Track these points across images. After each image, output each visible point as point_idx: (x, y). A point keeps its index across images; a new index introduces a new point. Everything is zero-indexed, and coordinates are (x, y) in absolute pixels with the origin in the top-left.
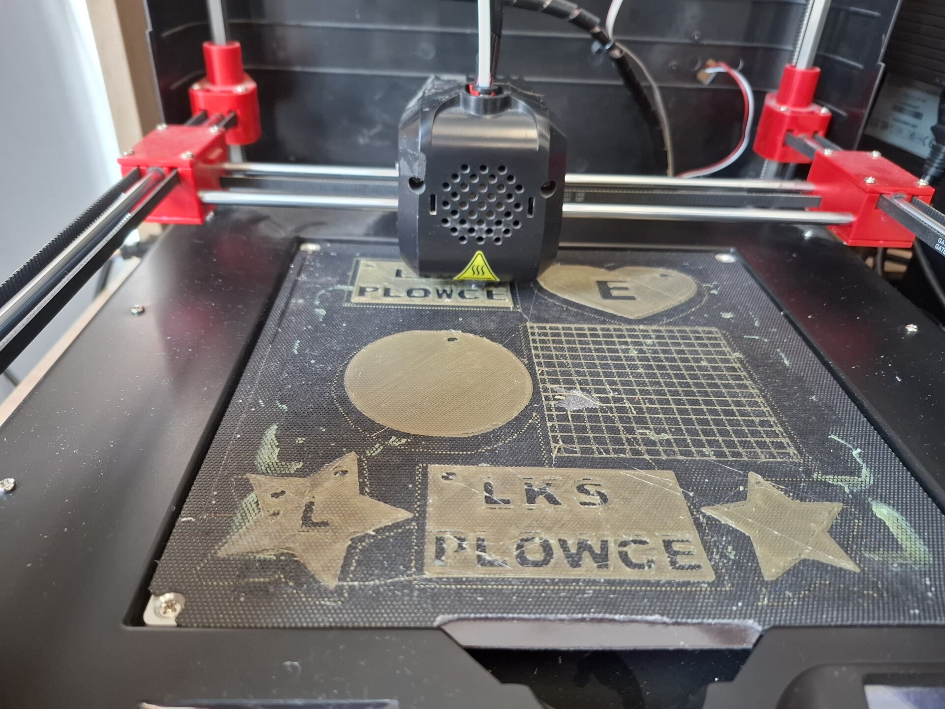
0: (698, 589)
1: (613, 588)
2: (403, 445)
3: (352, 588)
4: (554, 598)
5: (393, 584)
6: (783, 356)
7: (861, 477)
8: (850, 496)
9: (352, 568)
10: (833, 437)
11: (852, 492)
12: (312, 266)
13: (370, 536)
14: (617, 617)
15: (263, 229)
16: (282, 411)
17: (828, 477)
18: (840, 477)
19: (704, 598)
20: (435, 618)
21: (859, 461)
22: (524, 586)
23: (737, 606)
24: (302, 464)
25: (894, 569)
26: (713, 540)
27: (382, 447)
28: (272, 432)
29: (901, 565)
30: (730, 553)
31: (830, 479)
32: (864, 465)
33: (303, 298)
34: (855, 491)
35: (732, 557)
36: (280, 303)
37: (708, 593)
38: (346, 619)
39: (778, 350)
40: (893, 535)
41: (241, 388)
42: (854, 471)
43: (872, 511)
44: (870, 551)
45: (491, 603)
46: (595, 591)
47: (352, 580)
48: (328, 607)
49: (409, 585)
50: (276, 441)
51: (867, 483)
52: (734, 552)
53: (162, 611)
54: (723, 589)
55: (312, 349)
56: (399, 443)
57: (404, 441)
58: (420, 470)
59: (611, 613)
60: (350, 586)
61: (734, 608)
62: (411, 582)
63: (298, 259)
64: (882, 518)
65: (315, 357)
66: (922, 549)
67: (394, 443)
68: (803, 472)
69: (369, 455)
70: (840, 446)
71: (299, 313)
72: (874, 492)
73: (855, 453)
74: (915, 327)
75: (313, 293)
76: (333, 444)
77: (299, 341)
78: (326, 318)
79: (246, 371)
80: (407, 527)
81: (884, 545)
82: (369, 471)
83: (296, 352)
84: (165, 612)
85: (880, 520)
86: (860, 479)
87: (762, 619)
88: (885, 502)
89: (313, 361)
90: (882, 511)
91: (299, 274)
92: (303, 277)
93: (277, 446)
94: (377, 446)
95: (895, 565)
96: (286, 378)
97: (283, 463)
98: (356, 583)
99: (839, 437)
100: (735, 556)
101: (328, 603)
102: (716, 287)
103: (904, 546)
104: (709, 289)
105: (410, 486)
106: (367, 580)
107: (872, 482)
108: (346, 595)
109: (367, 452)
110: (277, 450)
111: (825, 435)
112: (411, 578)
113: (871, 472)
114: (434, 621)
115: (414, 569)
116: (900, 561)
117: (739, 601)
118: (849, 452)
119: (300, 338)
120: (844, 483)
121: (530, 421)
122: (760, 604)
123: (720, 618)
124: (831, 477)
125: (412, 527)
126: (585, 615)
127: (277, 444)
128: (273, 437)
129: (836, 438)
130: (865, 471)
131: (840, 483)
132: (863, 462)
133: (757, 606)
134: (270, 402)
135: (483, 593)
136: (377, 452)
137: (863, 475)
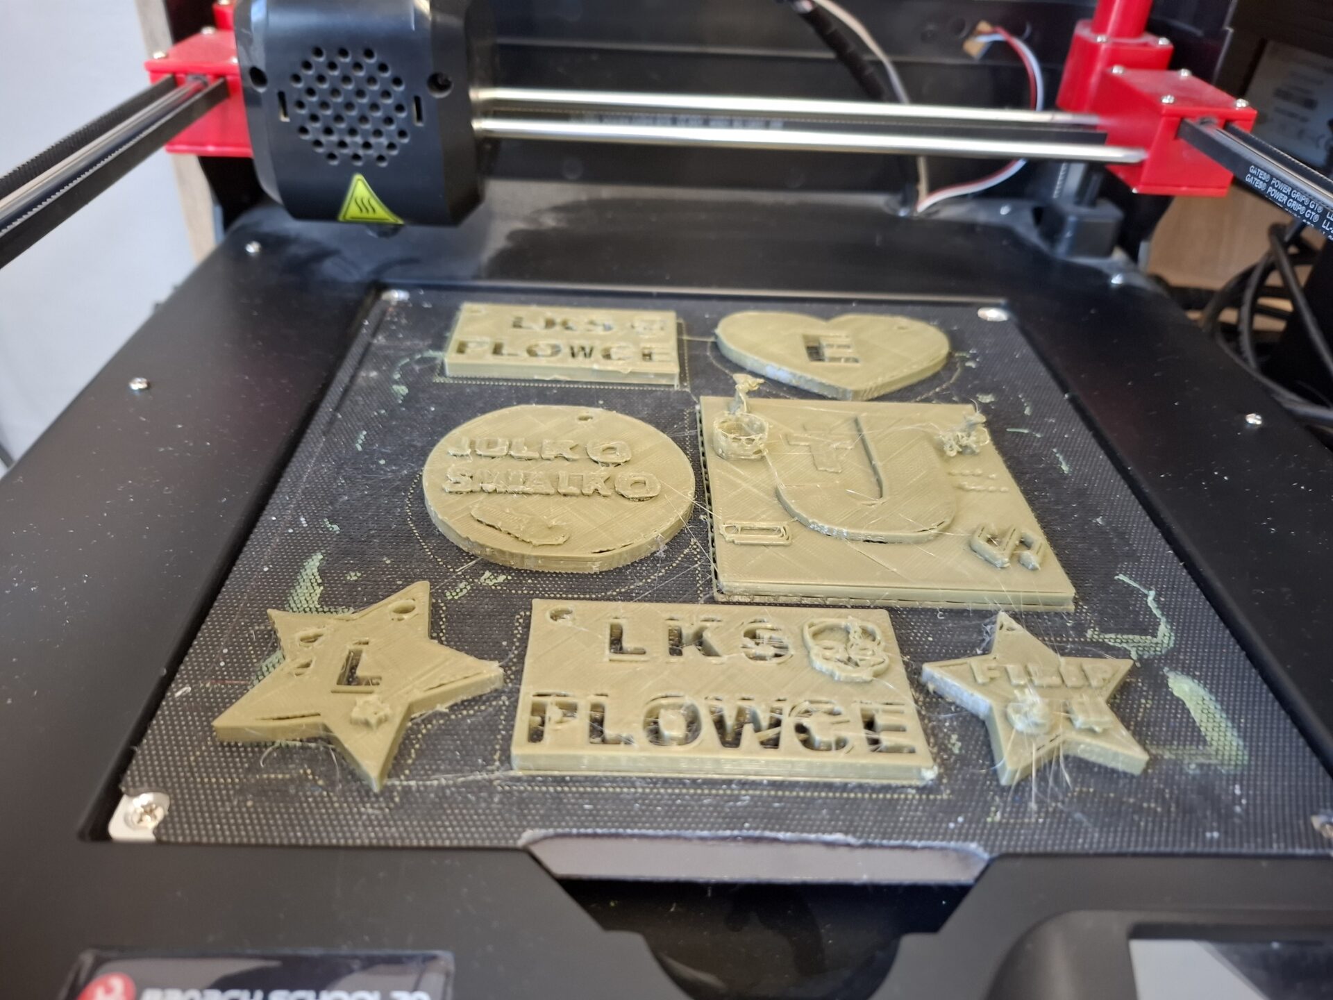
0: (903, 796)
1: (780, 793)
2: (500, 584)
3: (407, 791)
4: (693, 807)
5: (464, 784)
6: (1061, 458)
7: (1156, 637)
8: (1138, 664)
9: (410, 761)
11: (1140, 658)
12: (394, 323)
13: (442, 715)
14: (781, 835)
15: (329, 268)
16: (332, 534)
17: (1108, 636)
18: (1125, 636)
19: (909, 810)
20: (520, 834)
21: (1157, 612)
22: (652, 789)
23: (956, 822)
24: (352, 610)
25: (1191, 772)
26: (930, 725)
27: (469, 588)
28: (314, 563)
29: (1201, 766)
30: (954, 745)
31: (1110, 638)
32: (1163, 620)
33: (377, 369)
35: (956, 751)
36: (343, 376)
37: (915, 802)
38: (393, 834)
39: (1055, 450)
40: (1194, 722)
41: (277, 499)
42: (1149, 628)
43: (1167, 686)
44: (1158, 744)
45: (602, 813)
46: (752, 797)
47: (408, 779)
48: (369, 815)
49: (488, 786)
50: (318, 577)
51: (1165, 645)
52: (959, 744)
53: (136, 819)
54: (939, 797)
55: (383, 445)
56: (495, 581)
57: (501, 578)
58: (521, 621)
59: (772, 830)
60: (404, 787)
61: (952, 825)
62: (491, 781)
63: (375, 312)
64: (1182, 698)
65: (384, 456)
66: (1234, 744)
67: (488, 581)
68: (1073, 628)
69: (449, 598)
70: (1131, 591)
71: (370, 390)
72: (1173, 659)
73: (1151, 600)
74: (1259, 417)
75: (392, 362)
76: (400, 582)
77: (365, 433)
78: (407, 399)
79: (286, 475)
80: (494, 703)
81: (1179, 735)
82: (448, 620)
83: (359, 448)
84: (141, 820)
85: (1178, 699)
86: (1155, 640)
87: (990, 843)
88: (1188, 674)
89: (382, 462)
90: (1182, 687)
91: (374, 335)
92: (380, 340)
93: (319, 585)
94: (462, 585)
95: (1193, 766)
96: (342, 486)
97: (325, 608)
98: (413, 783)
99: (1130, 578)
100: (960, 749)
101: (370, 811)
102: (973, 357)
103: (1208, 739)
104: (964, 360)
105: (504, 643)
106: (429, 779)
107: (1172, 645)
108: (397, 800)
109: (448, 594)
110: (319, 590)
111: (1110, 575)
112: (492, 776)
113: (1171, 629)
114: (519, 837)
115: (497, 763)
116: (1201, 760)
117: (959, 815)
119: (366, 427)
121: (686, 551)
122: (989, 820)
123: (929, 839)
124: (1113, 636)
125: (499, 703)
126: (736, 832)
127: (320, 581)
128: (315, 570)
129: (1126, 579)
130: (1163, 628)
131: (1125, 645)
132: (1163, 615)
133: (985, 823)
134: (314, 519)
135: (593, 798)
136: (460, 595)
137: (1160, 634)
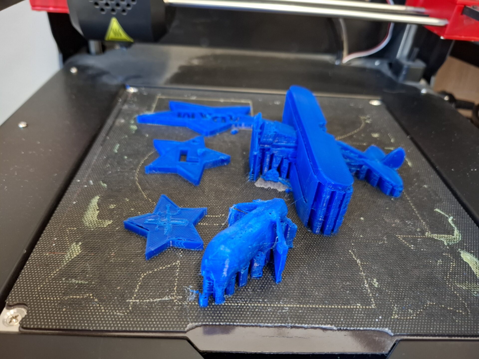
0: (355, 307)
1: (301, 306)
5: (162, 302)
6: (407, 160)
7: (454, 235)
8: (448, 247)
10: (437, 210)
14: (303, 325)
16: (103, 188)
18: (441, 235)
19: (358, 314)
20: (187, 325)
21: (453, 225)
23: (378, 318)
24: (112, 221)
25: (475, 295)
28: (95, 200)
31: (435, 236)
32: (456, 228)
34: (450, 244)
35: (376, 286)
37: (360, 310)
40: (474, 273)
42: (450, 232)
43: (460, 257)
44: (460, 283)
49: (171, 302)
50: (97, 207)
54: (370, 307)
73: (450, 220)
76: (132, 209)
81: (468, 279)
85: (466, 263)
87: (394, 328)
88: (468, 252)
90: (467, 257)
93: (98, 210)
95: (475, 292)
97: (100, 221)
99: (441, 210)
107: (460, 239)
113: (459, 232)
115: (175, 292)
117: (379, 315)
118: (446, 220)
120: (444, 239)
122: (393, 317)
125: (177, 264)
128: (96, 204)
130: (456, 232)
131: (441, 239)
133: (391, 319)
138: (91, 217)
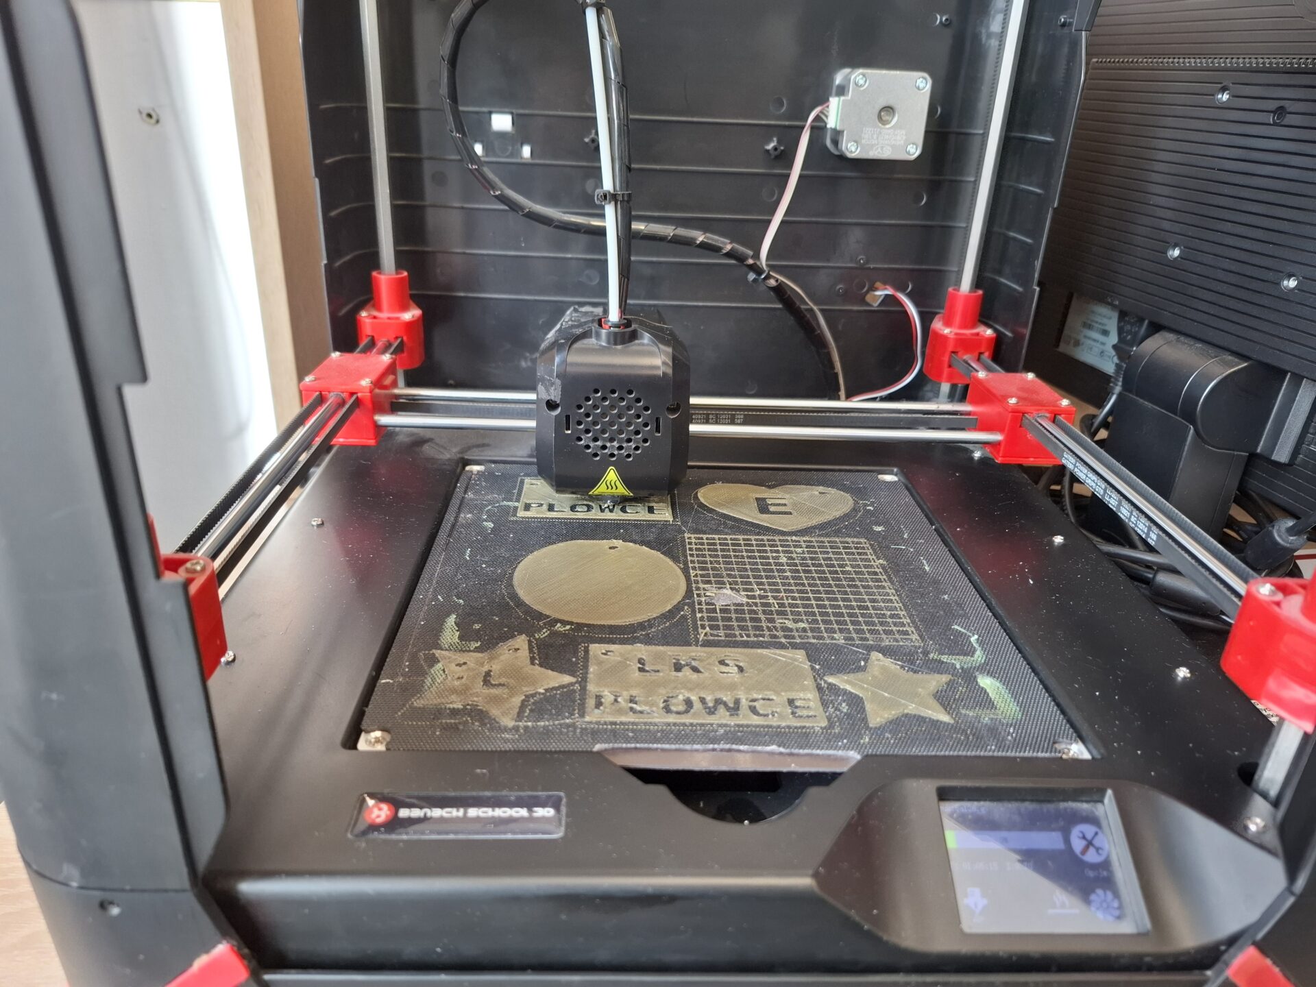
0: (812, 731)
1: (741, 729)
2: (567, 630)
3: (526, 728)
4: (691, 735)
5: (561, 725)
6: (925, 562)
7: (973, 657)
8: (960, 671)
9: (526, 714)
10: (956, 627)
11: (962, 668)
12: (477, 485)
13: (540, 694)
14: (742, 747)
15: (427, 449)
16: (460, 605)
17: (943, 657)
19: (816, 737)
20: (594, 745)
21: (976, 645)
22: (667, 727)
23: (843, 742)
24: (479, 643)
25: (985, 722)
26: (830, 698)
27: (549, 632)
28: (451, 620)
29: (992, 719)
30: (844, 708)
31: (945, 658)
32: (980, 648)
33: (471, 513)
34: (965, 667)
35: (845, 710)
36: (449, 517)
37: (820, 733)
38: (523, 746)
39: (922, 558)
40: (991, 699)
41: (420, 587)
42: (972, 652)
43: (977, 681)
45: (639, 738)
46: (725, 730)
47: (526, 722)
48: (507, 738)
49: (573, 725)
50: (455, 627)
52: (847, 707)
54: (833, 731)
55: (482, 556)
56: (564, 629)
57: (568, 627)
58: (583, 648)
59: (736, 744)
60: (525, 725)
61: (840, 743)
62: (574, 723)
63: (463, 478)
64: (985, 687)
65: (486, 563)
66: (1014, 709)
67: (560, 629)
68: (921, 653)
69: (537, 637)
70: (961, 634)
71: (468, 525)
72: (985, 669)
73: (974, 639)
74: (1062, 538)
75: (481, 509)
76: (506, 629)
77: (469, 550)
78: (494, 530)
79: (423, 573)
80: (572, 688)
81: (981, 705)
82: (538, 649)
83: (468, 558)
84: (375, 744)
85: (983, 688)
86: (972, 659)
87: (862, 750)
89: (484, 566)
90: (986, 682)
91: (465, 492)
92: (470, 495)
93: (457, 631)
94: (545, 630)
95: (987, 719)
96: (461, 579)
97: (464, 643)
98: (530, 724)
99: (962, 627)
100: (848, 710)
101: (507, 736)
102: (872, 504)
103: (998, 706)
104: (866, 505)
105: (574, 659)
106: (539, 721)
107: (983, 661)
108: (522, 731)
109: (536, 635)
110: (458, 634)
111: (948, 627)
112: (575, 721)
113: (984, 654)
114: (594, 747)
115: (577, 715)
116: (992, 716)
117: (845, 739)
118: (968, 639)
119: (470, 546)
120: (957, 662)
121: (682, 613)
122: (862, 741)
123: (827, 749)
124: (947, 657)
125: (575, 688)
126: (716, 746)
127: (457, 629)
128: (453, 623)
129: (959, 628)
130: (979, 653)
131: (954, 660)
132: (980, 646)
133: (859, 743)
134: (447, 597)
135: (633, 731)
136: (544, 636)
137: (976, 656)
138: (449, 640)
